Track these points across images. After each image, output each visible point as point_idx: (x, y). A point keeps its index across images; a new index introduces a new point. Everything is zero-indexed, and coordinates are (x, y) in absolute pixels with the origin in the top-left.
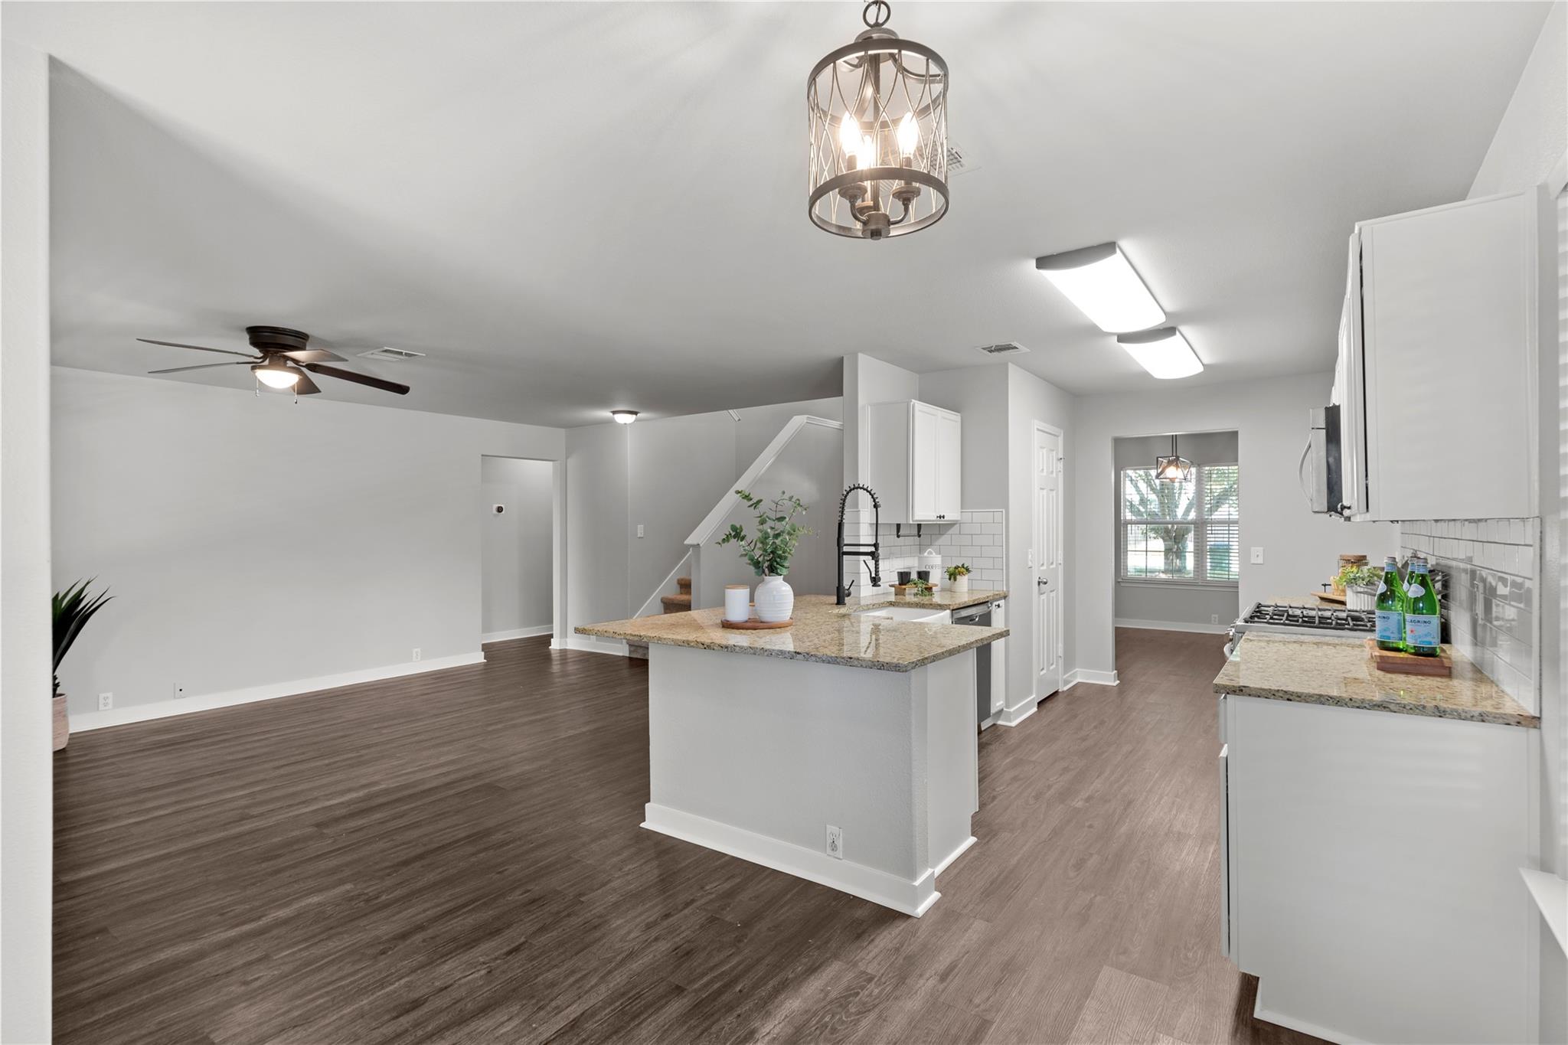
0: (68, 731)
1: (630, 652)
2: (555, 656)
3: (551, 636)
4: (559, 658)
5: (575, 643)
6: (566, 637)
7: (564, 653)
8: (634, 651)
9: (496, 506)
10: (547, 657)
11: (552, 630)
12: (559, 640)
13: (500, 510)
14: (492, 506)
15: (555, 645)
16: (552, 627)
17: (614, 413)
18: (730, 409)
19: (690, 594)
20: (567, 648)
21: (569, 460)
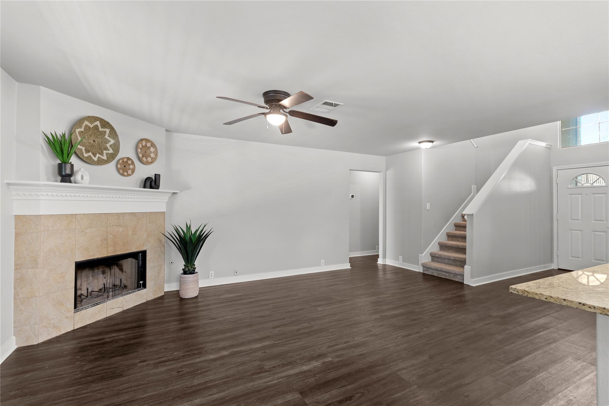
0: (198, 286)
1: (423, 270)
2: (380, 268)
3: (378, 256)
4: (382, 268)
5: (390, 262)
6: (386, 258)
7: (384, 266)
8: (426, 270)
9: (351, 195)
10: (376, 267)
11: (379, 253)
12: (382, 259)
13: (353, 196)
14: (349, 195)
15: (380, 261)
16: (379, 251)
17: (420, 143)
18: (471, 139)
19: (466, 242)
20: (386, 264)
21: (387, 172)
